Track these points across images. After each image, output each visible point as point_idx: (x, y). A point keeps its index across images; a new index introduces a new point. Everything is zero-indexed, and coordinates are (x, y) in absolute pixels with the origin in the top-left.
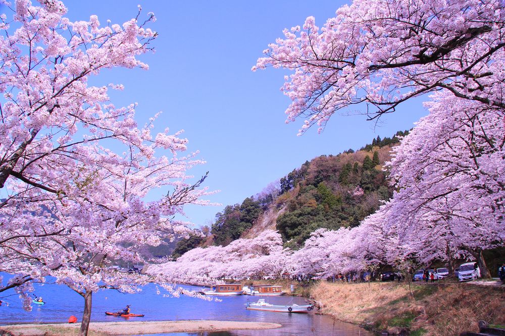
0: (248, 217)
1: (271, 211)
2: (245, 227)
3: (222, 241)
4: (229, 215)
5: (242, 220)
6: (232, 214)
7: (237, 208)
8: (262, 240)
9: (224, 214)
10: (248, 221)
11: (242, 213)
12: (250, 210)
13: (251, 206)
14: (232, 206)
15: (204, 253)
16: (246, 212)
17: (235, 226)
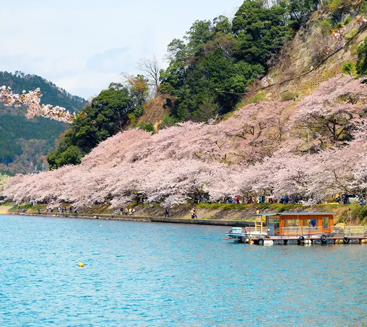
0: (254, 49)
1: (317, 30)
2: (248, 75)
3: (192, 110)
4: (204, 46)
5: (239, 57)
6: (210, 44)
7: (223, 26)
8: (326, 102)
9: (190, 45)
10: (255, 59)
11: (239, 40)
12: (258, 30)
13: (262, 19)
14: (209, 23)
15: (165, 140)
16: (249, 36)
17: (222, 73)
